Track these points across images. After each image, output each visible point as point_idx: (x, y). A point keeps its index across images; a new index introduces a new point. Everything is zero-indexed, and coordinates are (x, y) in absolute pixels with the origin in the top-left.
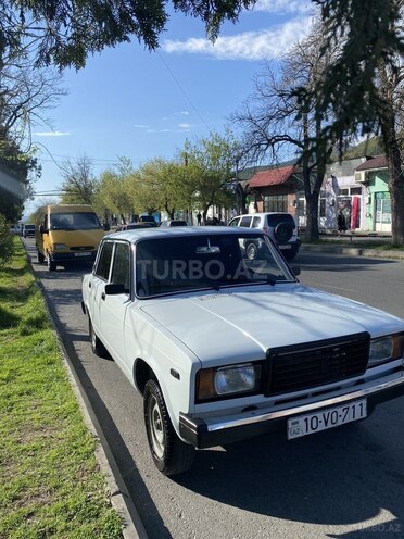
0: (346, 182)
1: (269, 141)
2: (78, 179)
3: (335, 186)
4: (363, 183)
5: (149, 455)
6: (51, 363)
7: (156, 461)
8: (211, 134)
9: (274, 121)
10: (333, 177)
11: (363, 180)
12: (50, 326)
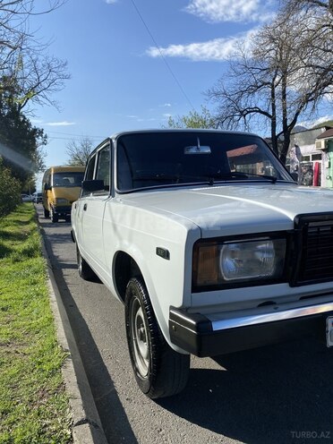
0: (308, 150)
1: (242, 112)
2: (81, 157)
3: (298, 153)
4: (323, 150)
5: (132, 374)
6: (35, 283)
7: (139, 380)
8: (191, 114)
9: (246, 94)
10: (296, 146)
11: (323, 147)
12: (41, 255)
